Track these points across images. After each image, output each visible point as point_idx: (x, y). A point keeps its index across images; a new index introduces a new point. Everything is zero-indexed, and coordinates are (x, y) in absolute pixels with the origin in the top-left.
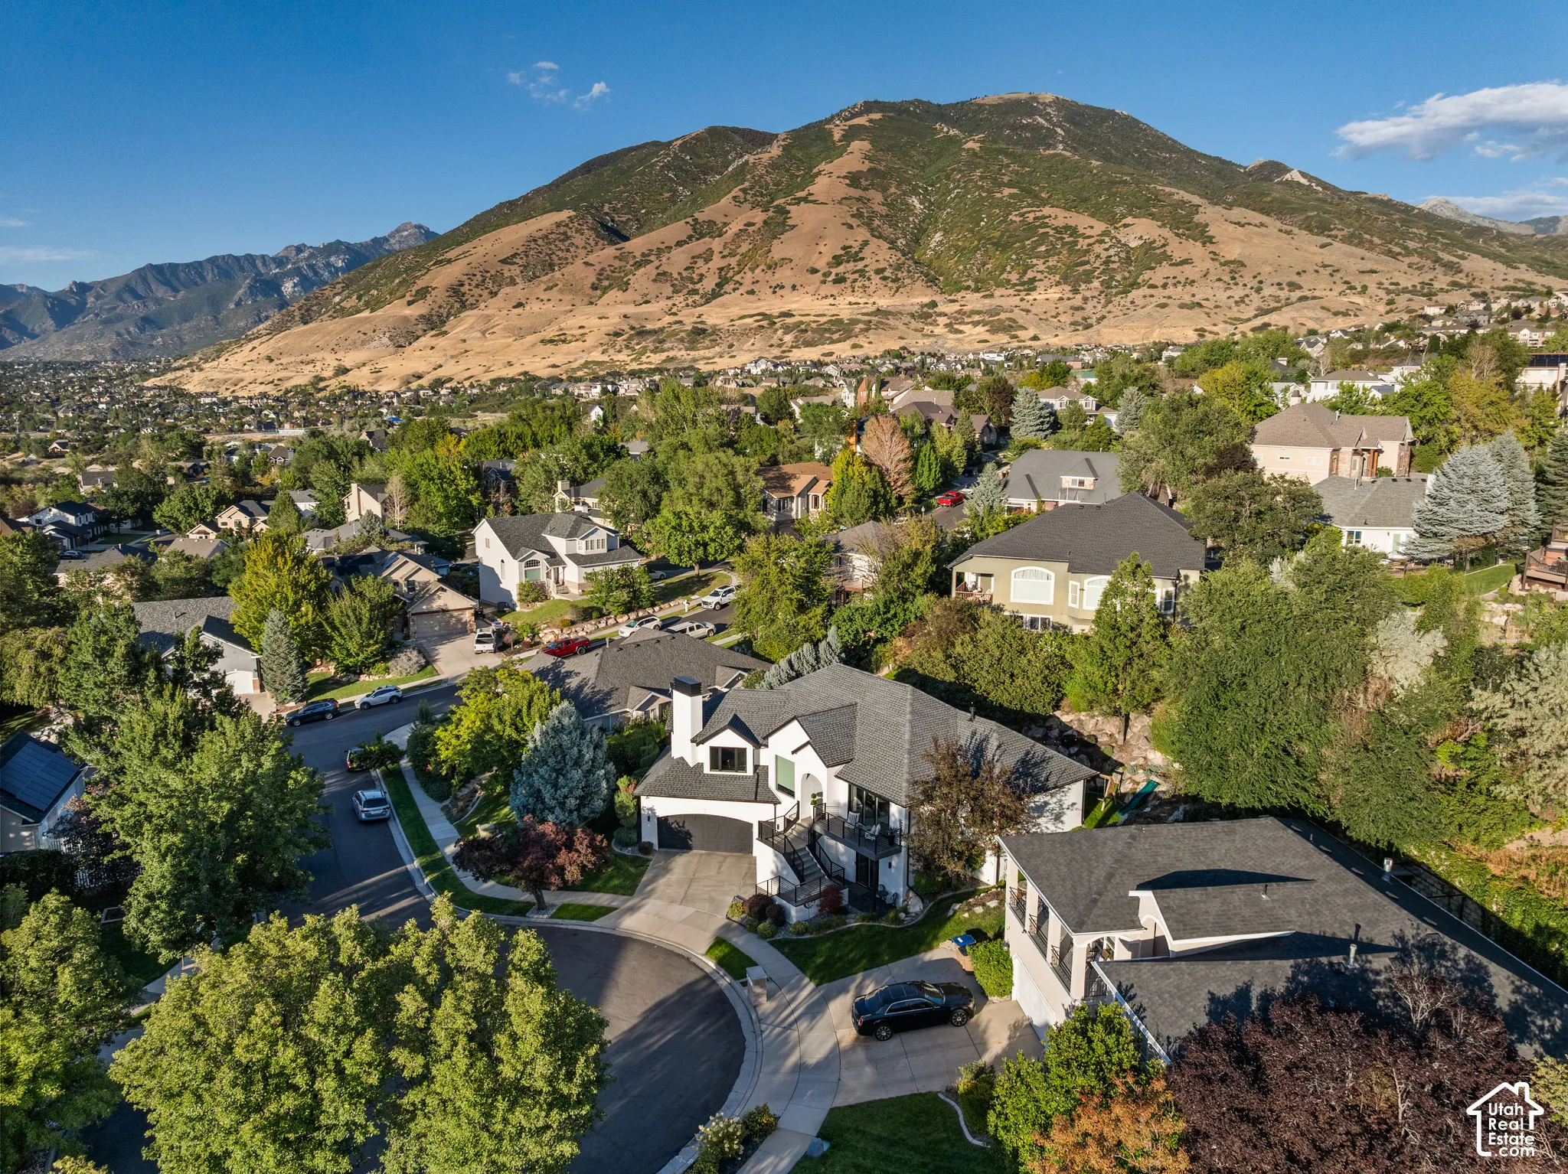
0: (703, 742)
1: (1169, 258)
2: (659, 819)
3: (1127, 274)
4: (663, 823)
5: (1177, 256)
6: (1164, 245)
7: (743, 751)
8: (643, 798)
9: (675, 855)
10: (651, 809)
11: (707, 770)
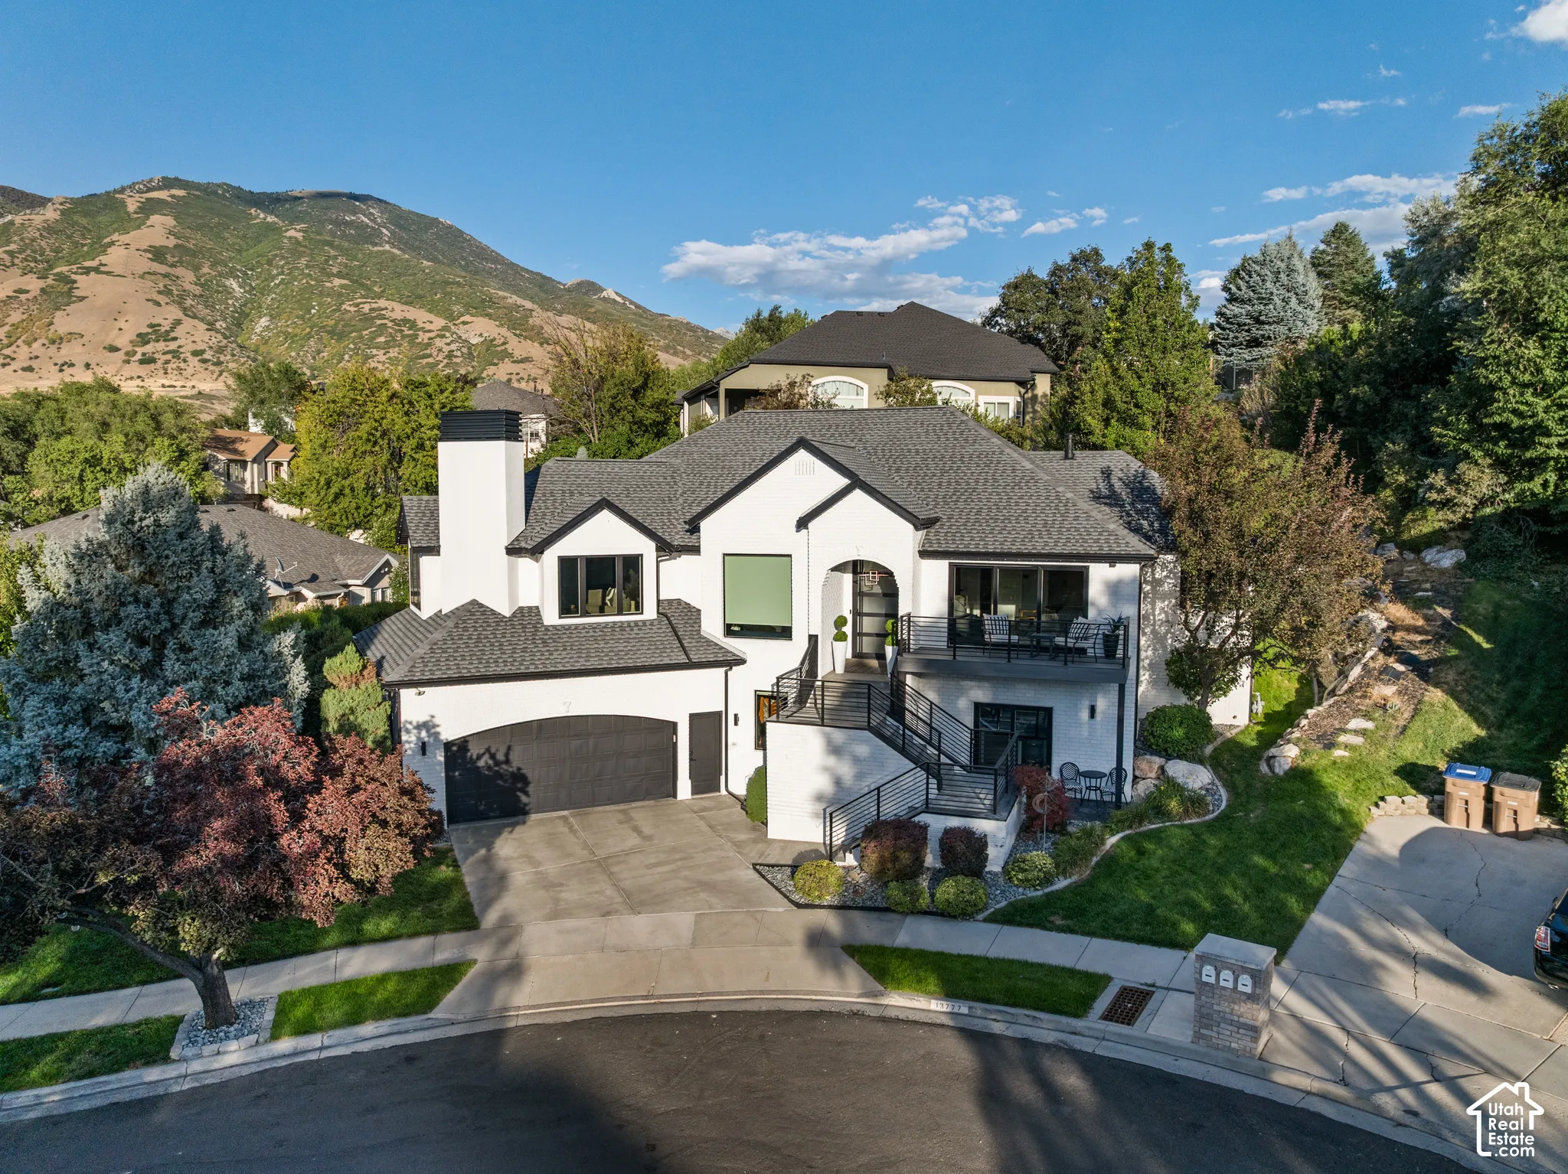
0: (537, 551)
1: (511, 355)
2: (448, 745)
3: (471, 369)
4: (457, 752)
5: (518, 354)
6: (504, 344)
7: (633, 563)
8: (407, 695)
9: (498, 832)
10: (427, 726)
11: (551, 616)
